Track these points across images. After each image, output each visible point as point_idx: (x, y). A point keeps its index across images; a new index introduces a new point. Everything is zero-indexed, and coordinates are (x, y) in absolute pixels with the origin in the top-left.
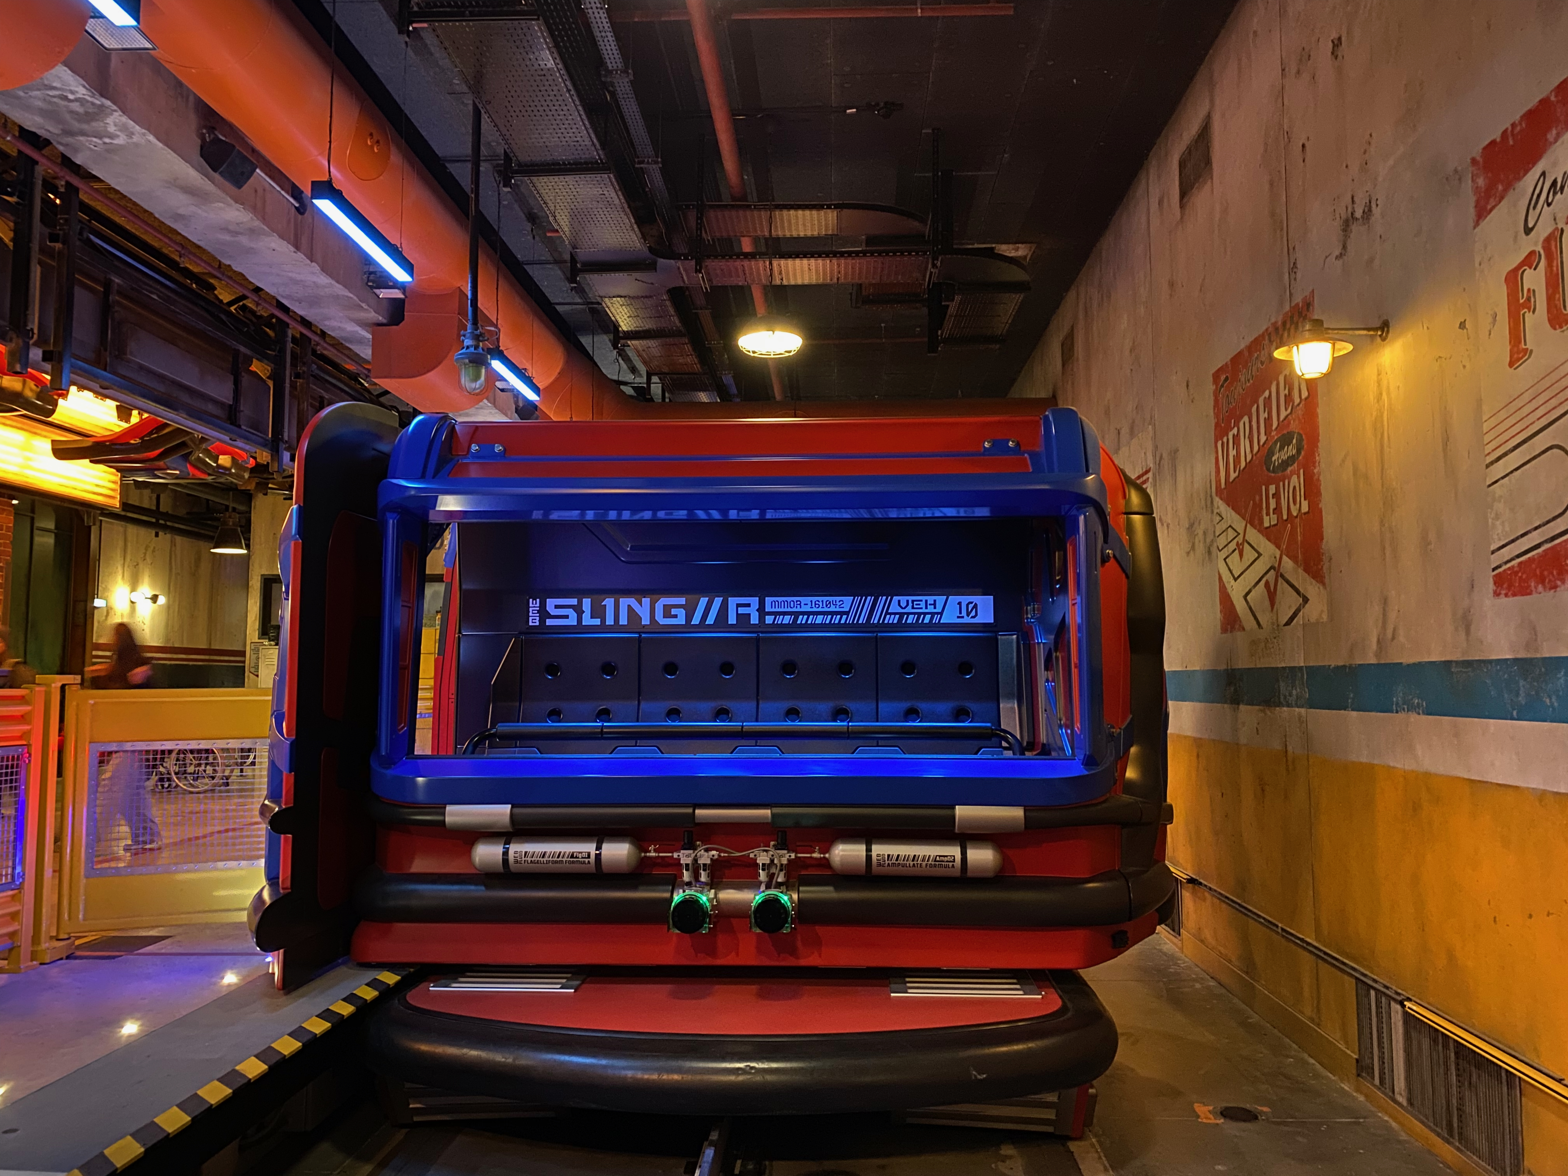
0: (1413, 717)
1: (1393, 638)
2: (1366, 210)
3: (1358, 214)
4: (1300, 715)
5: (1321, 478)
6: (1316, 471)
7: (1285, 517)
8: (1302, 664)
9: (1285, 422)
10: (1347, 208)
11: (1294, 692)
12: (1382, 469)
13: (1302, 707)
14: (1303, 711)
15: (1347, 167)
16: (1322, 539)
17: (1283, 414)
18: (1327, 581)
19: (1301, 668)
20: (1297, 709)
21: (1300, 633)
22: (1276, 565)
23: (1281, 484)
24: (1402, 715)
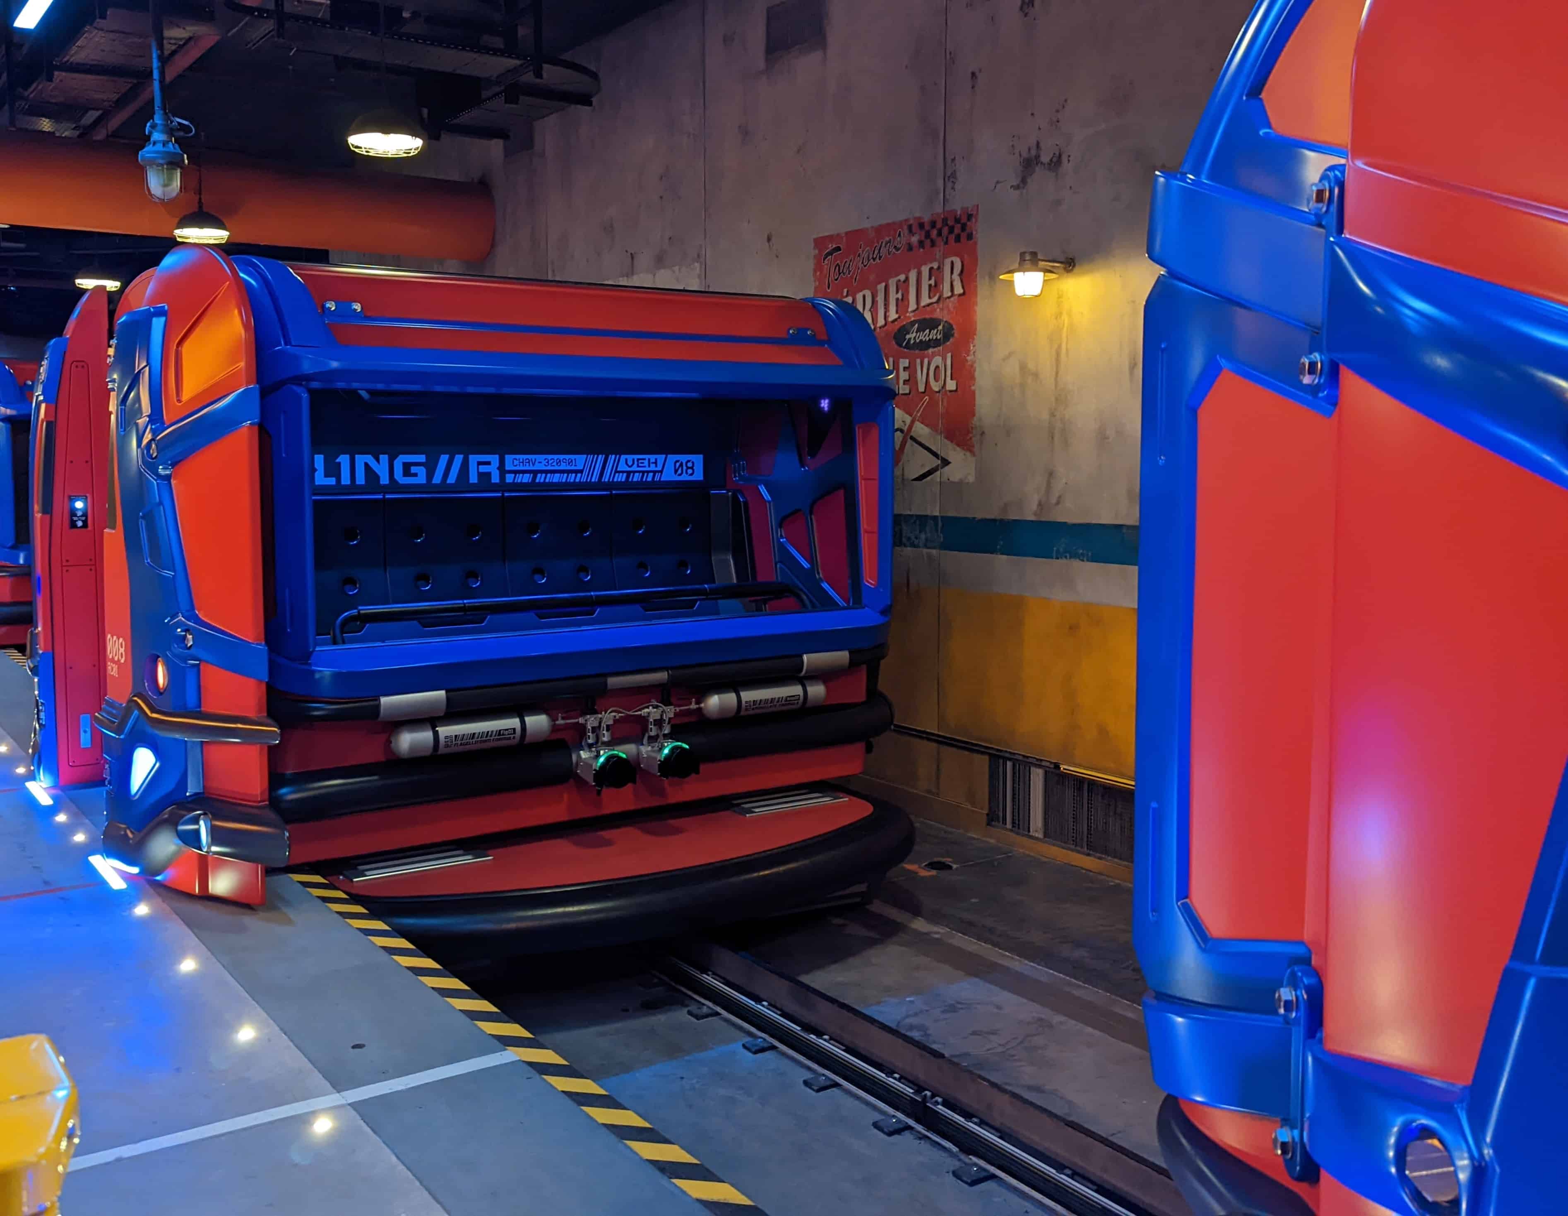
0: (1076, 564)
1: (1058, 503)
2: (1055, 160)
3: (1045, 159)
4: (930, 556)
5: (976, 365)
6: (969, 358)
7: (921, 388)
8: (937, 514)
9: (928, 309)
10: (1029, 149)
11: (923, 536)
12: (1057, 373)
13: (934, 548)
14: (934, 552)
15: (1032, 114)
16: (974, 415)
17: (925, 300)
18: (976, 449)
19: (935, 518)
20: (925, 551)
21: (937, 489)
22: (905, 429)
23: (918, 361)
24: (1062, 561)
